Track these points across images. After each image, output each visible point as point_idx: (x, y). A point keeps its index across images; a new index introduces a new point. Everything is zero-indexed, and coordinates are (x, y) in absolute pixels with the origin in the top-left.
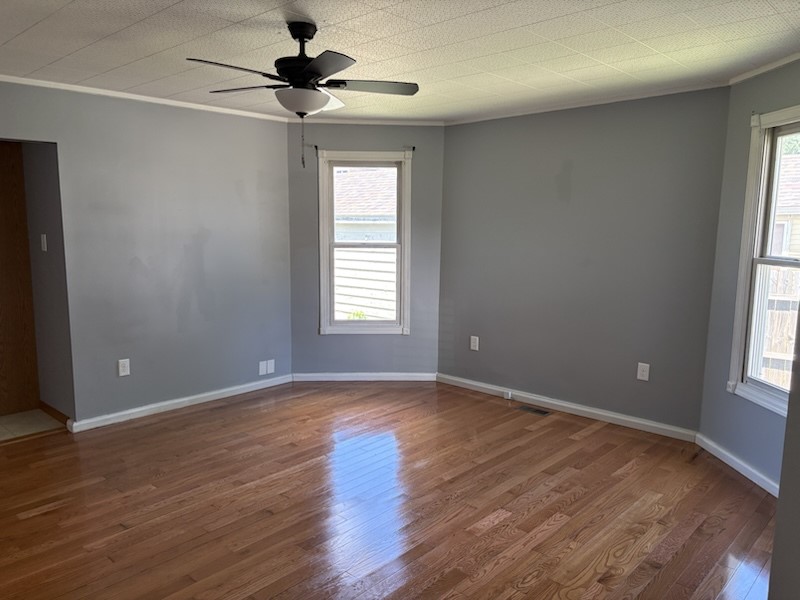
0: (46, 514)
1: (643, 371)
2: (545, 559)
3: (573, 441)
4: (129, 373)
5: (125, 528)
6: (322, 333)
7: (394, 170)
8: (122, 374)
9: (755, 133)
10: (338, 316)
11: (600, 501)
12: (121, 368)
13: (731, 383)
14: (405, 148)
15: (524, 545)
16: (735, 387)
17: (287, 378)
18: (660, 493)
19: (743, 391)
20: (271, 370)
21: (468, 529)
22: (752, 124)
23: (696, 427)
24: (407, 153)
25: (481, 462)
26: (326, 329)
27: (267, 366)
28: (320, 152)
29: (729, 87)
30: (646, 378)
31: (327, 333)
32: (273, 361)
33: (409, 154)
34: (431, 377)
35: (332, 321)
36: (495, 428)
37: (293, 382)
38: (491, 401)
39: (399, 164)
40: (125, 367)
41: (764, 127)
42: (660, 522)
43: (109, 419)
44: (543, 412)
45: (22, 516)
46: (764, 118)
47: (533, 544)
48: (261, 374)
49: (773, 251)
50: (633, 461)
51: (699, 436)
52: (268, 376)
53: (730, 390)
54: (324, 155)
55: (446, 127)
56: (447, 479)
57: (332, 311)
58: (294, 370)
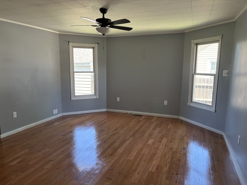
0: (19, 162)
1: (166, 103)
2: (169, 148)
3: (153, 122)
4: (16, 117)
5: (53, 161)
6: (72, 100)
7: (92, 50)
8: (14, 117)
9: (192, 44)
10: (76, 94)
11: (170, 134)
12: (14, 115)
13: (189, 103)
14: (95, 43)
15: (162, 145)
16: (190, 104)
17: (61, 115)
18: (180, 130)
19: (191, 105)
20: (57, 113)
21: (147, 144)
22: (192, 42)
23: (179, 115)
24: (96, 44)
25: (136, 129)
26: (73, 98)
27: (55, 111)
28: (70, 43)
29: (185, 33)
30: (166, 104)
31: (73, 99)
32: (57, 109)
33: (97, 45)
34: (105, 110)
35: (75, 96)
36: (132, 121)
37: (63, 116)
38: (125, 115)
39: (93, 48)
40: (15, 114)
41: (195, 43)
42: (185, 136)
43: (11, 133)
44: (140, 116)
45: (11, 164)
46: (195, 41)
47: (164, 145)
48: (54, 114)
49: (198, 72)
50: (170, 125)
51: (180, 117)
52: (56, 114)
53: (188, 105)
54: (71, 44)
55: (107, 38)
56: (132, 134)
57: (74, 93)
58: (63, 112)
